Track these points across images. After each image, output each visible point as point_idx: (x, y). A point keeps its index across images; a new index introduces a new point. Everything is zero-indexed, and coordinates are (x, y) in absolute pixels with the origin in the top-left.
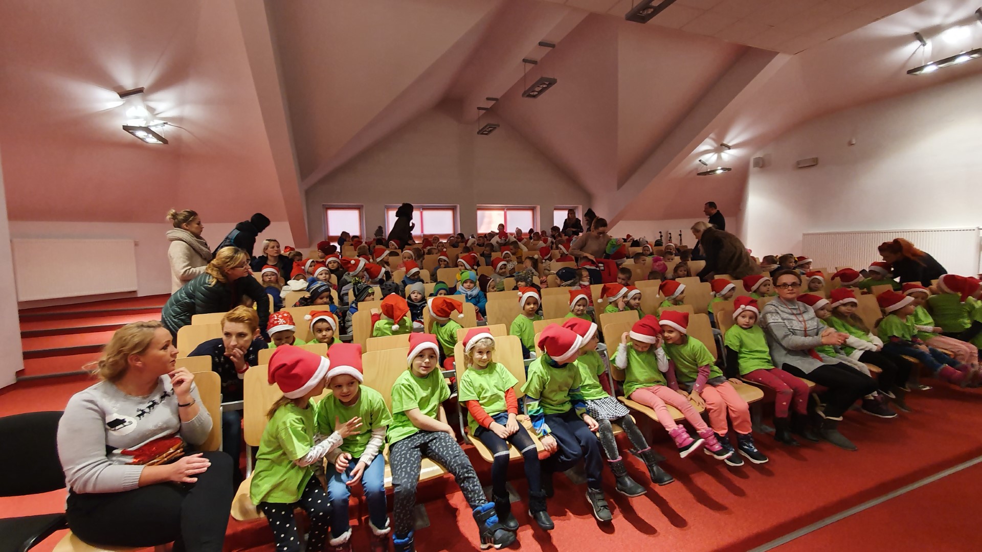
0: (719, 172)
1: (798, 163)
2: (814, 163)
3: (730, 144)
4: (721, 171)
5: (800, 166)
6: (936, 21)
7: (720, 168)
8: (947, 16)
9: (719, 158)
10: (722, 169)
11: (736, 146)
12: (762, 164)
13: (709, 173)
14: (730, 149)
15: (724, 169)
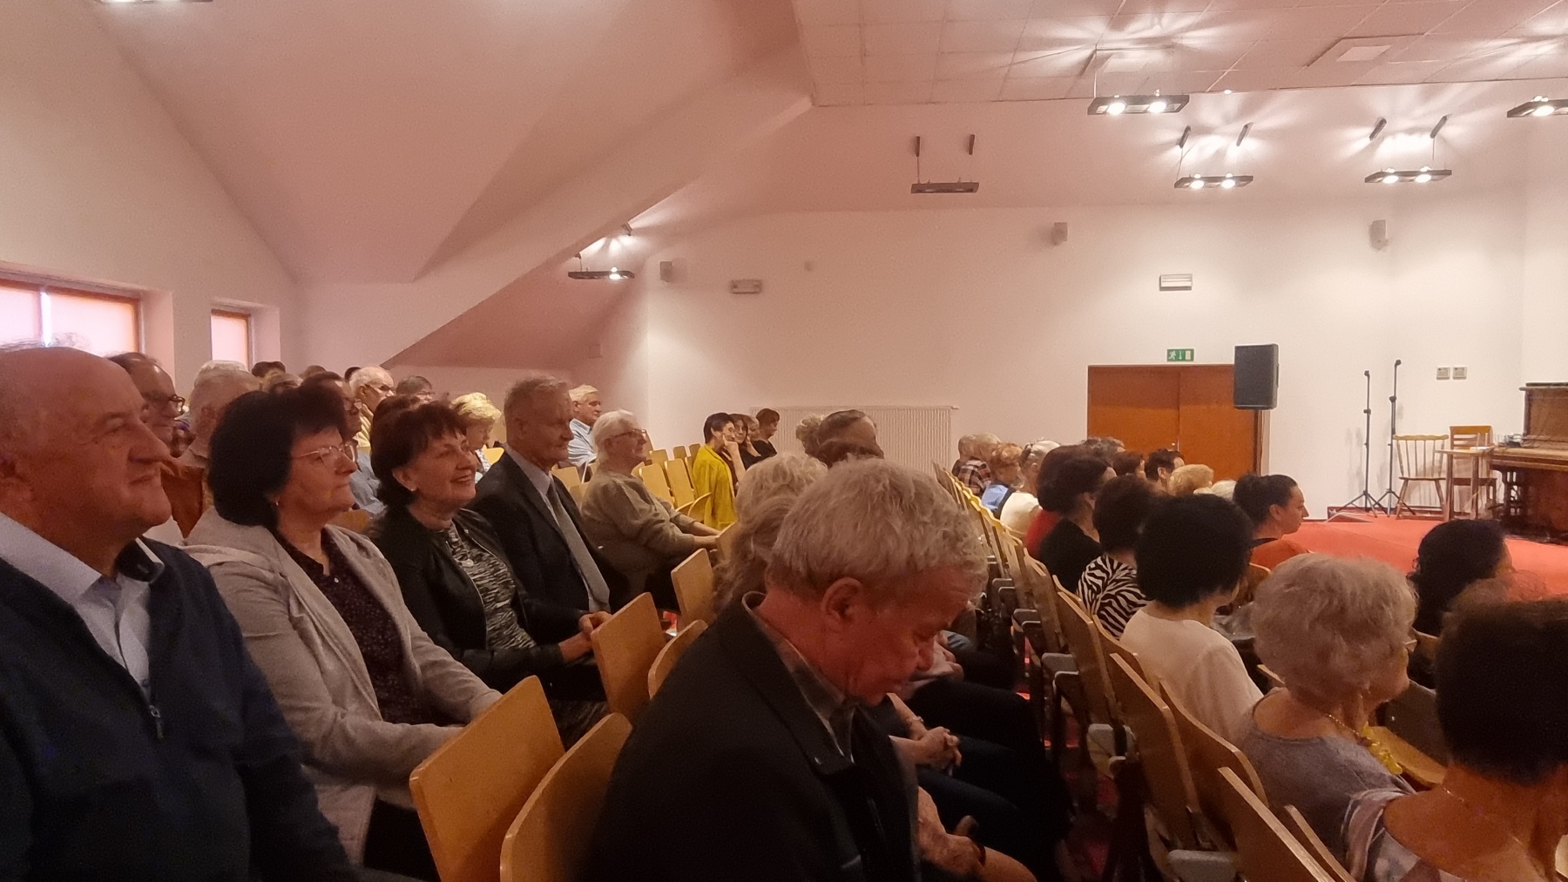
0: (615, 277)
1: (734, 284)
2: (757, 288)
3: (634, 227)
4: (618, 277)
5: (736, 289)
7: (614, 270)
9: (606, 247)
10: (619, 272)
11: (642, 232)
12: (668, 273)
13: (591, 275)
14: (629, 235)
15: (622, 273)
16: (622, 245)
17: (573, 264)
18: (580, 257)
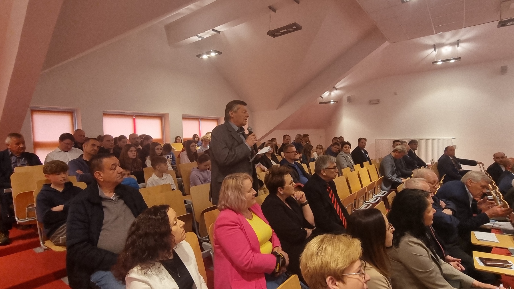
0: (332, 103)
1: (370, 101)
2: (378, 102)
3: (337, 87)
4: (333, 103)
5: (371, 103)
6: (444, 41)
7: (332, 101)
8: (448, 40)
9: (330, 94)
10: (333, 101)
11: (340, 89)
12: (349, 100)
13: (325, 103)
14: (337, 90)
15: (334, 101)
16: (335, 93)
17: (320, 100)
18: (323, 98)
